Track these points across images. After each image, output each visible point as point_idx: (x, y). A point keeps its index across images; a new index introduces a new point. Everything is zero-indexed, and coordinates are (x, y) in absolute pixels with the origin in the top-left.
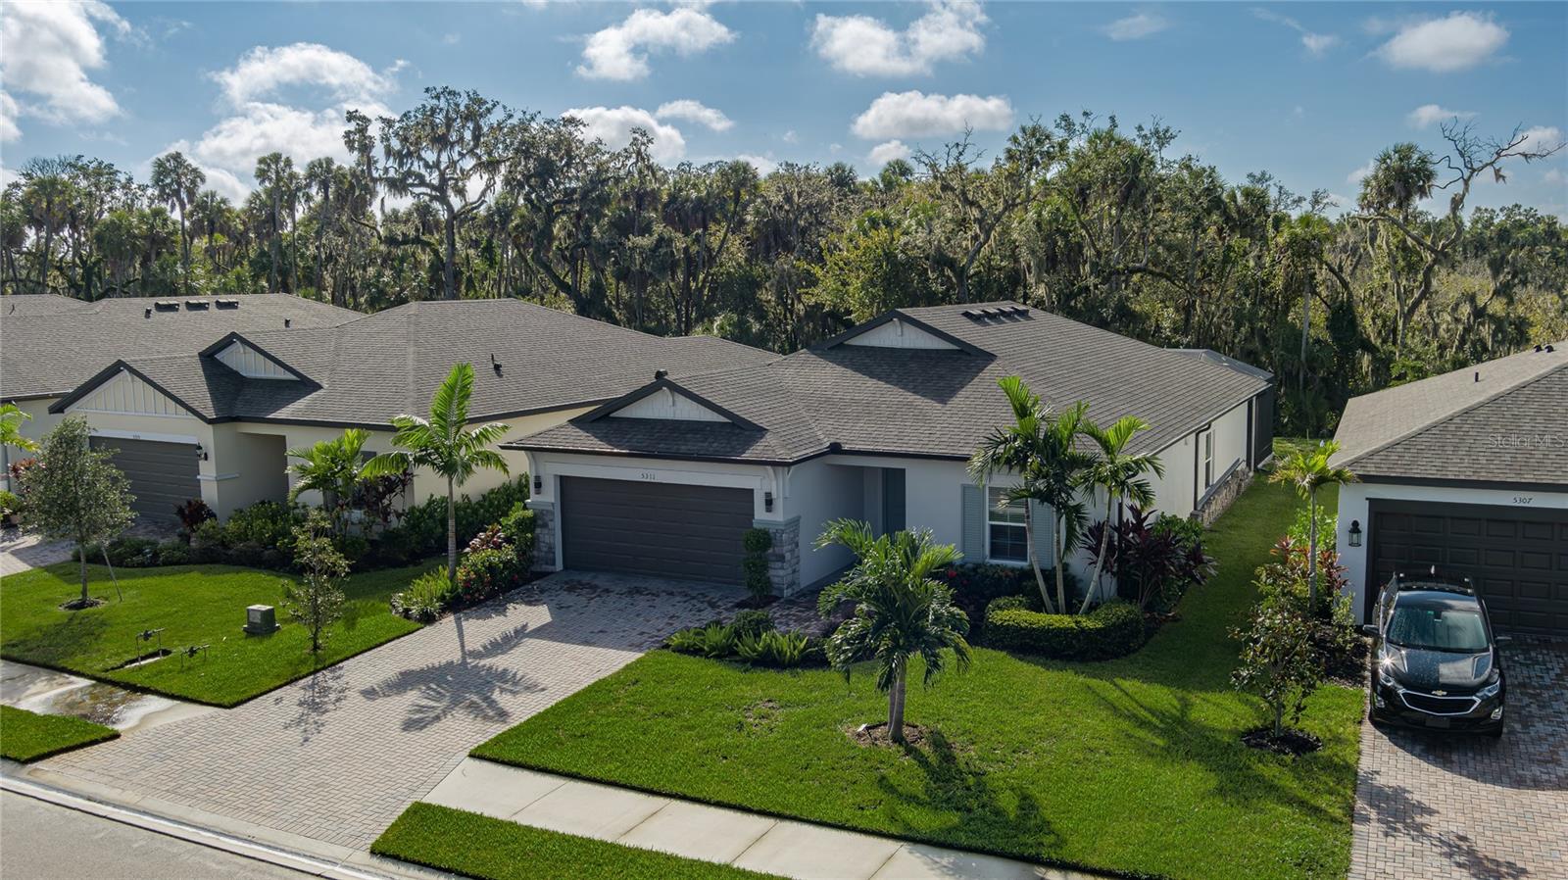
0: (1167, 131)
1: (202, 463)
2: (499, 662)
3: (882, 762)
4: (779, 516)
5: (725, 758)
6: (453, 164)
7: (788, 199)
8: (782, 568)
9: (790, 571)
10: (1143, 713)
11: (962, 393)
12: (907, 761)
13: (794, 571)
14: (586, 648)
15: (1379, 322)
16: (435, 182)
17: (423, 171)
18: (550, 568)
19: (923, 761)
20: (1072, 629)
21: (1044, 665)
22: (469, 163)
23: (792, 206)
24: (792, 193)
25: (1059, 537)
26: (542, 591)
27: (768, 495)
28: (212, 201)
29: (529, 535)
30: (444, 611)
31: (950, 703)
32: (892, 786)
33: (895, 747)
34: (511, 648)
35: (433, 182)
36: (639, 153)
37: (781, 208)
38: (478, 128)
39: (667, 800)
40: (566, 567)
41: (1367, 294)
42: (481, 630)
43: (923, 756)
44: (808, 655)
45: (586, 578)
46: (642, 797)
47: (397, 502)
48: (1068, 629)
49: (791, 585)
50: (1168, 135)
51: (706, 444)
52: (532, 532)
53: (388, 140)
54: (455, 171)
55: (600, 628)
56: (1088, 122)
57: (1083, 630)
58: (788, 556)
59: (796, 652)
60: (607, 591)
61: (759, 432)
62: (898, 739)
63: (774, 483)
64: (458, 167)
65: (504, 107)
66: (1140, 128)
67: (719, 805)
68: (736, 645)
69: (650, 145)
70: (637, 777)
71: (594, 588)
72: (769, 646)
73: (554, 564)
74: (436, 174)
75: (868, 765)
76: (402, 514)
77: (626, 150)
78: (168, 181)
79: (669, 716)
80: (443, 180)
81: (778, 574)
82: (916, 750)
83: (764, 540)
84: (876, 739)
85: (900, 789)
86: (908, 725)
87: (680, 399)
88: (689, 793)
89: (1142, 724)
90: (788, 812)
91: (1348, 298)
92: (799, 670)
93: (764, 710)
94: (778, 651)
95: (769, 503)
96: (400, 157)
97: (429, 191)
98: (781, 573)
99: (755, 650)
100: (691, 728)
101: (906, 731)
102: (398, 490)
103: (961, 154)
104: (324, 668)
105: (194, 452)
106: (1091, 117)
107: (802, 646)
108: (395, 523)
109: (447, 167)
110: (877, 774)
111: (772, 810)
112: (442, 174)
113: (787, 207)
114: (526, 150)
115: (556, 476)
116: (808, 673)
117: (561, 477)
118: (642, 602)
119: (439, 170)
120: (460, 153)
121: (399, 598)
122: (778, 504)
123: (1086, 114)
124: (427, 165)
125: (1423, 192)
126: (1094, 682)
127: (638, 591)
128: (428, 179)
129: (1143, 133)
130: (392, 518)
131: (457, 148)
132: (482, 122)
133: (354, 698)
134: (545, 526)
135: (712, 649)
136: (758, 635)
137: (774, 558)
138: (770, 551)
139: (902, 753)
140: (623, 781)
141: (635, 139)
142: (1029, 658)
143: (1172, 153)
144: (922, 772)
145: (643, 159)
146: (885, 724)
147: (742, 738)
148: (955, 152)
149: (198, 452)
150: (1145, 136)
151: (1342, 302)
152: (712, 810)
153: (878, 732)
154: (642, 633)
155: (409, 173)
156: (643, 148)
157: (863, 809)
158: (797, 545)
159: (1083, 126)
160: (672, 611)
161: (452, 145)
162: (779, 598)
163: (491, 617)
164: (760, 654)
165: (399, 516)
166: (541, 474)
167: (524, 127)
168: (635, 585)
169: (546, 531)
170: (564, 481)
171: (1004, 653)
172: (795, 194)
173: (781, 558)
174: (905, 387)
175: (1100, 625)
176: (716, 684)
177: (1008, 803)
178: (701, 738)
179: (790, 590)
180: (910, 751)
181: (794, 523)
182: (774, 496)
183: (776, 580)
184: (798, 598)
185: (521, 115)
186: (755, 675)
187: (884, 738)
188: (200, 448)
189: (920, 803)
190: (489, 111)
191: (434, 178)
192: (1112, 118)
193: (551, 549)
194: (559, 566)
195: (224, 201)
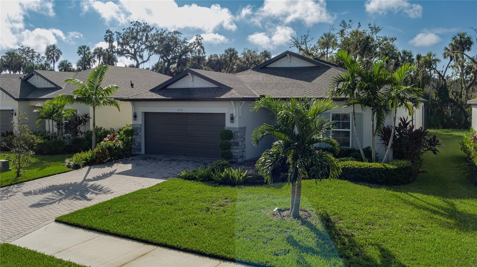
0: (378, 28)
1: (14, 116)
2: (98, 183)
3: (288, 228)
4: (236, 125)
5: (195, 225)
6: (139, 47)
7: (248, 59)
8: (237, 149)
9: (241, 150)
10: (432, 207)
11: (318, 79)
12: (303, 228)
13: (243, 151)
14: (142, 178)
15: (454, 94)
16: (133, 53)
17: (129, 49)
18: (139, 153)
19: (313, 228)
20: (382, 168)
21: (369, 186)
22: (143, 47)
23: (249, 62)
24: (249, 58)
25: (373, 123)
26: (132, 160)
27: (232, 115)
28: (66, 63)
29: (130, 138)
30: (85, 165)
31: (324, 201)
32: (295, 241)
33: (295, 221)
34: (106, 178)
35: (132, 52)
36: (198, 43)
37: (245, 63)
38: (147, 35)
39: (155, 247)
40: (146, 153)
41: (450, 84)
42: (96, 171)
43: (312, 225)
44: (247, 180)
45: (154, 156)
46: (141, 245)
47: (82, 128)
48: (380, 168)
49: (242, 157)
50: (378, 29)
51: (205, 94)
52: (132, 136)
53: (119, 39)
54: (139, 49)
55: (151, 171)
56: (351, 23)
57: (387, 169)
58: (240, 143)
59: (241, 178)
60: (160, 160)
61: (229, 89)
62: (296, 216)
63: (234, 110)
64: (140, 48)
65: (156, 29)
66: (369, 25)
67: (186, 250)
68: (212, 175)
69: (202, 40)
70: (140, 233)
71: (154, 159)
72: (228, 175)
73: (141, 151)
74: (133, 50)
75: (280, 229)
76: (83, 133)
77: (194, 42)
78: (50, 54)
79: (171, 204)
80: (135, 52)
81: (236, 151)
82: (308, 222)
83: (229, 135)
84: (284, 216)
85: (301, 243)
86: (301, 210)
87: (196, 78)
88: (169, 243)
89: (435, 212)
90: (228, 256)
91: (445, 84)
92: (243, 186)
93: (222, 203)
94: (232, 176)
95: (232, 118)
96: (122, 45)
97: (131, 55)
98: (237, 151)
99: (220, 177)
100: (181, 209)
101: (301, 213)
102: (82, 124)
103: (306, 38)
104: (16, 184)
105: (11, 112)
106: (352, 22)
107: (244, 175)
108: (80, 136)
109: (137, 48)
110: (286, 235)
111: (219, 254)
112: (135, 50)
113: (247, 63)
114: (162, 40)
115: (142, 112)
116: (246, 187)
117: (145, 113)
118: (174, 163)
119: (134, 48)
120: (141, 43)
121: (67, 161)
122: (236, 119)
123: (350, 21)
124: (130, 47)
125: (469, 49)
126: (398, 194)
127: (174, 160)
128: (130, 51)
129: (371, 26)
130: (79, 134)
131: (140, 42)
132: (149, 34)
133: (20, 195)
134: (137, 134)
135: (200, 177)
136: (222, 171)
137: (234, 144)
138: (232, 141)
139: (299, 224)
140: (132, 235)
141: (197, 38)
142: (361, 183)
143: (381, 35)
144: (313, 235)
145: (200, 44)
146: (289, 209)
147: (208, 215)
148: (304, 38)
149: (12, 112)
150: (371, 27)
151: (443, 85)
152: (181, 254)
153: (285, 213)
154: (169, 173)
155: (125, 50)
156: (200, 41)
157: (277, 255)
158: (244, 139)
159: (349, 25)
160: (186, 166)
161: (139, 40)
162: (236, 162)
163: (105, 167)
164: (223, 179)
165: (82, 133)
166: (137, 112)
167: (161, 34)
168: (173, 158)
169: (138, 137)
170: (146, 114)
171: (346, 181)
172: (250, 58)
173: (237, 144)
174: (293, 78)
175: (395, 167)
176: (199, 192)
177: (373, 253)
178: (184, 214)
179: (241, 159)
180: (304, 222)
181: (243, 129)
182: (234, 115)
183: (235, 154)
184: (245, 162)
185: (161, 31)
186: (220, 188)
187: (288, 216)
188: (13, 110)
189: (314, 252)
190: (151, 30)
191: (132, 51)
192: (359, 23)
193: (140, 144)
194: (143, 152)
195: (69, 63)
